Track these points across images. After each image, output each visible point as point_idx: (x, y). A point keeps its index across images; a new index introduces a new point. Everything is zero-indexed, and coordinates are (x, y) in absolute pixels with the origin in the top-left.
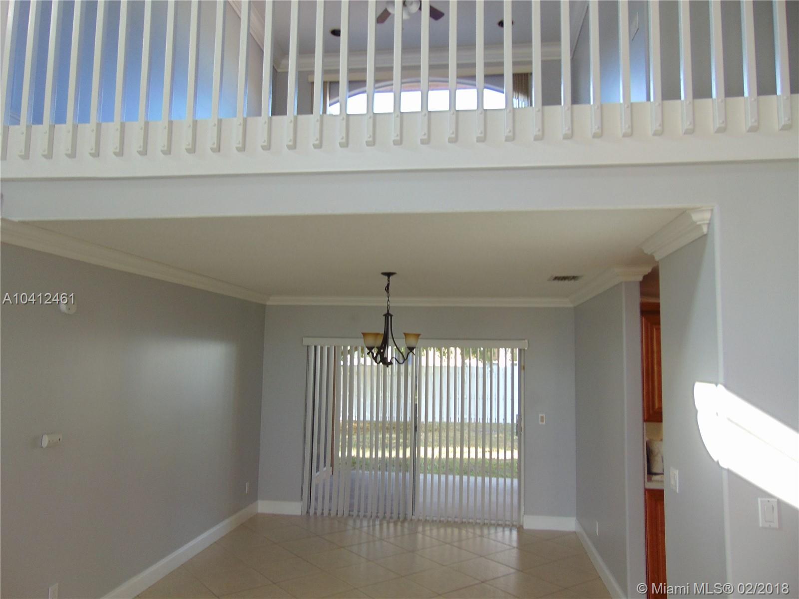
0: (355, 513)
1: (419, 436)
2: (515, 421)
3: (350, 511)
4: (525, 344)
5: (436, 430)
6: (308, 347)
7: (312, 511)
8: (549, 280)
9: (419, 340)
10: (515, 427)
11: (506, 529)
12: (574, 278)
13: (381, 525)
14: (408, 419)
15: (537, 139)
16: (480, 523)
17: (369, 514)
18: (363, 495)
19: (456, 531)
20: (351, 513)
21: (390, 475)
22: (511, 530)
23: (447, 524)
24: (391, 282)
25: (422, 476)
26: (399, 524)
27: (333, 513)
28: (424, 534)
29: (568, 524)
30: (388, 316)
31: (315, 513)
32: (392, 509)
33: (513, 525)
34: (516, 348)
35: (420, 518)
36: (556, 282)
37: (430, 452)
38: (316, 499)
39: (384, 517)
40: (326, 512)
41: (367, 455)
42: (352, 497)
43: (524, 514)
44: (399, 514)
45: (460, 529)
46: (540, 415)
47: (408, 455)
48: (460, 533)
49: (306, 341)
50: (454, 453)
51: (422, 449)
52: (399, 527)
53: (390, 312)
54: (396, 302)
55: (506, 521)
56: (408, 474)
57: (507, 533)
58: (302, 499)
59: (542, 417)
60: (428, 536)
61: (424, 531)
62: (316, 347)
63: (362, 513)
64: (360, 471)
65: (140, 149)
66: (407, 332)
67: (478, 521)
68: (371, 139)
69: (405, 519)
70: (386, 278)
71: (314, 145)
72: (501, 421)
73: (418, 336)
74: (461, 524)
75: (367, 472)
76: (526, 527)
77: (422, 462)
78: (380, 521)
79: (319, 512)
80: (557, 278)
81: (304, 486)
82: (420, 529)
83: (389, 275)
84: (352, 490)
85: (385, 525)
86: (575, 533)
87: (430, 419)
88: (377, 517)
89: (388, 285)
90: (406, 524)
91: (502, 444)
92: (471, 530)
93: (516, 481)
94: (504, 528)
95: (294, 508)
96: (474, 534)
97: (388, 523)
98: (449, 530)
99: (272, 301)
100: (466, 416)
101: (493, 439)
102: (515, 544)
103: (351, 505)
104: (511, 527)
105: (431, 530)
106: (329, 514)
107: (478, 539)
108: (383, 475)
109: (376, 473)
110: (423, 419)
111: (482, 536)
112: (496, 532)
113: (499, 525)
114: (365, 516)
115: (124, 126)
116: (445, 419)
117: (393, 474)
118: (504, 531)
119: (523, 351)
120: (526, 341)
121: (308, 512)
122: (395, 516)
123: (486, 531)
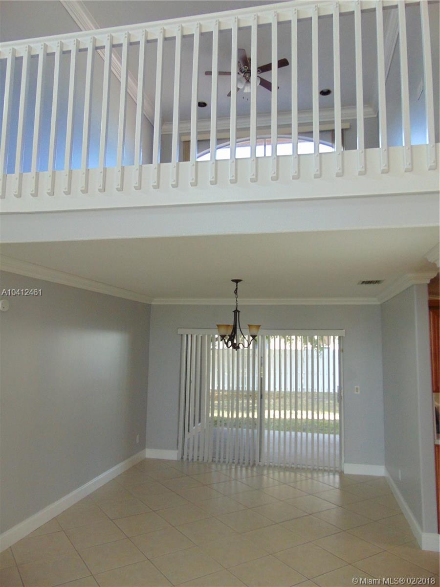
0: (217, 459)
1: (264, 401)
2: (336, 391)
3: (213, 458)
4: (343, 333)
5: (282, 398)
6: (182, 335)
7: (185, 457)
8: (358, 284)
9: (260, 330)
10: (336, 396)
11: (331, 474)
12: (377, 282)
13: (236, 468)
14: (256, 389)
15: (338, 175)
16: (310, 469)
17: (227, 460)
18: (222, 446)
19: (293, 474)
20: (214, 459)
21: (242, 430)
22: (334, 475)
23: (286, 469)
24: (238, 287)
25: (266, 431)
26: (250, 468)
27: (201, 459)
28: (268, 477)
29: (379, 471)
30: (236, 312)
31: (188, 459)
32: (244, 457)
33: (336, 471)
34: (336, 336)
35: (266, 464)
36: (364, 285)
37: (272, 414)
38: (188, 448)
39: (239, 463)
40: (195, 459)
41: (226, 415)
42: (215, 448)
43: (345, 462)
44: (249, 461)
45: (296, 473)
46: (356, 387)
47: (256, 416)
48: (296, 476)
49: (180, 331)
50: (290, 415)
51: (266, 412)
52: (249, 471)
53: (238, 309)
54: (242, 302)
55: (331, 467)
56: (256, 431)
57: (331, 476)
58: (177, 448)
59: (357, 389)
60: (272, 478)
61: (268, 473)
62: (187, 335)
63: (222, 460)
64: (221, 428)
65: (48, 191)
66: (250, 324)
67: (309, 467)
68: (213, 180)
69: (254, 465)
70: (235, 283)
71: (172, 185)
72: (326, 391)
73: (258, 327)
74: (296, 469)
75: (225, 429)
76: (345, 472)
77: (266, 421)
78: (236, 465)
79: (190, 458)
80: (363, 282)
81: (179, 439)
82: (265, 472)
83: (237, 281)
84: (215, 441)
85: (239, 469)
86: (384, 477)
87: (272, 389)
88: (233, 463)
89: (237, 289)
90: (255, 469)
91: (332, 408)
92: (304, 474)
93: (337, 437)
94: (329, 473)
95: (172, 455)
96: (306, 477)
97: (241, 467)
98: (287, 474)
99: (156, 302)
100: (299, 387)
101: (325, 405)
102: (337, 486)
103: (214, 454)
104: (335, 472)
105: (273, 473)
106: (198, 460)
107: (310, 481)
108: (237, 430)
109: (232, 430)
110: (267, 389)
111: (312, 478)
112: (323, 476)
113: (325, 470)
114: (224, 462)
115: (39, 174)
116: (283, 390)
117: (245, 430)
118: (329, 475)
119: (341, 338)
120: (344, 330)
121: (182, 458)
122: (246, 462)
123: (315, 475)
